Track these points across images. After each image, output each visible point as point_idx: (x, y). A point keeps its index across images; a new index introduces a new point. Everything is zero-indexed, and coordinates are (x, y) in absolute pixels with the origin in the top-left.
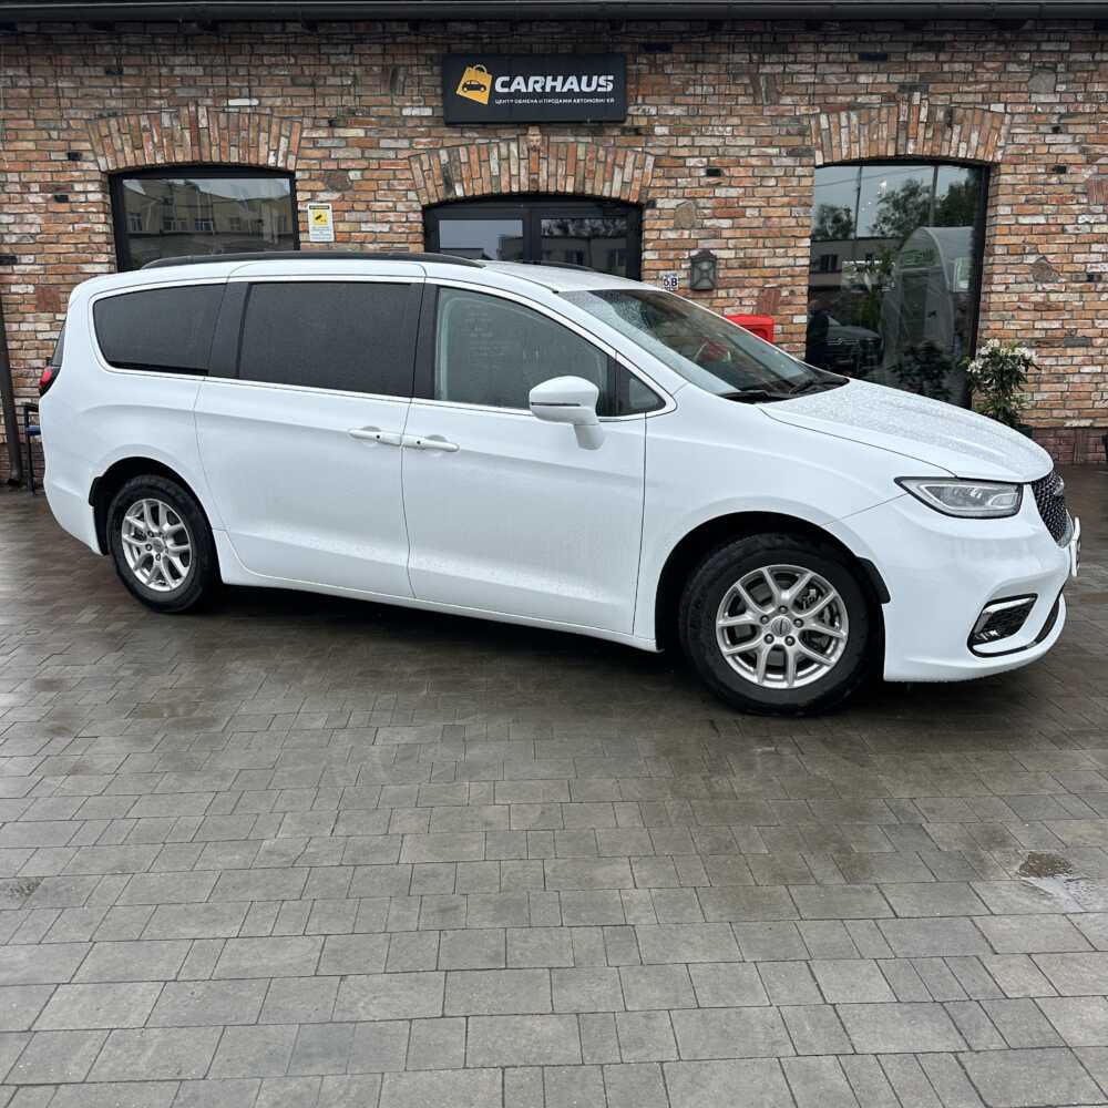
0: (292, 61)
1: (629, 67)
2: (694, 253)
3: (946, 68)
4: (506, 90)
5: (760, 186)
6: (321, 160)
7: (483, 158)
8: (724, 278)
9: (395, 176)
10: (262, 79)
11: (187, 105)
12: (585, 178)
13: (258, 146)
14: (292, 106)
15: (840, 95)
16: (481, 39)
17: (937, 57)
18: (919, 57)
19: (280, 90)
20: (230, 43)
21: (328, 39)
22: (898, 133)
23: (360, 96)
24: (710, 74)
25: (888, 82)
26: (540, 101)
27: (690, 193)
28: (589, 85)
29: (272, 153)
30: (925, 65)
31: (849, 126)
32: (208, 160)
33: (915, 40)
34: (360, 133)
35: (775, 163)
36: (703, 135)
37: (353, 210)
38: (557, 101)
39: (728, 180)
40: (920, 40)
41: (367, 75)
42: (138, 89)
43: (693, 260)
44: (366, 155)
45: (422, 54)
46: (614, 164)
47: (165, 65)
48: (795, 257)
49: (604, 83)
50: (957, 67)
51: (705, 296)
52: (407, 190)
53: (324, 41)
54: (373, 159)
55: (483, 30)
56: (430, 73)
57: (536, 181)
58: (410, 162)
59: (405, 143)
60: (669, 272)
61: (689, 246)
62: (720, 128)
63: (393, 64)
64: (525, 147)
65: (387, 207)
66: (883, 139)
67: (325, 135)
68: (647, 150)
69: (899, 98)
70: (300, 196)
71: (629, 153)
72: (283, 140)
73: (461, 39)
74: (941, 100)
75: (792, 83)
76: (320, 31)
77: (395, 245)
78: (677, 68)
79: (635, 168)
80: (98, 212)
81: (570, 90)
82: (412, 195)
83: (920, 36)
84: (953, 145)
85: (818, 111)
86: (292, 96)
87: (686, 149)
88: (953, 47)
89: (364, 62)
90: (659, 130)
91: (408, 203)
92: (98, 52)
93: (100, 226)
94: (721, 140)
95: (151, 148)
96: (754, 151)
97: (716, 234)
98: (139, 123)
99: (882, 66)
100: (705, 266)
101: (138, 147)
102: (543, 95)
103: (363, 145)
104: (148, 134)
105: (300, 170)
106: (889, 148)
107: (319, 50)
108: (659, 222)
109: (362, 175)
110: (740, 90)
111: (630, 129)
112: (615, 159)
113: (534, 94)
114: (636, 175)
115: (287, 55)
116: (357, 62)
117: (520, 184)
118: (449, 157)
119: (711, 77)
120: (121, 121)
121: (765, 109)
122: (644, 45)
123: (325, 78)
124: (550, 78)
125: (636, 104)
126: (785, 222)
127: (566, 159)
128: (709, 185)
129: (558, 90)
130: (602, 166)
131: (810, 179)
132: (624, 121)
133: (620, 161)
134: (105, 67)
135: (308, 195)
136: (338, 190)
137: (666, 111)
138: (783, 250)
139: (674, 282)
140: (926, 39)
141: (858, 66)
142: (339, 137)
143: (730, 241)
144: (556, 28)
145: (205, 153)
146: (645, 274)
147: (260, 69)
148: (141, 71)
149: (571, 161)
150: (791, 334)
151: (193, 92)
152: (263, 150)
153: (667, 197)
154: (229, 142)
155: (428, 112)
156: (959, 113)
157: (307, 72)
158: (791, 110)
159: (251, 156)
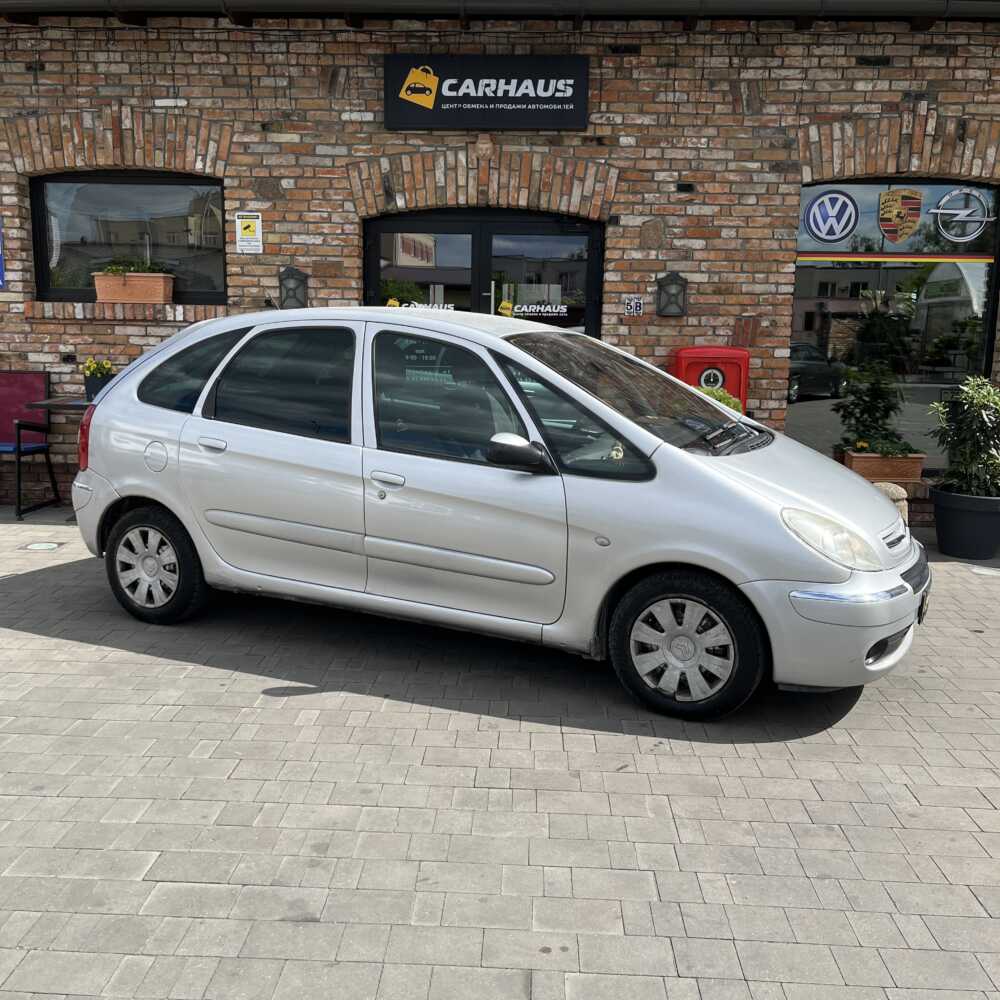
0: (223, 59)
1: (591, 70)
2: (661, 275)
3: (959, 74)
4: (454, 94)
5: (739, 204)
6: (251, 167)
7: (429, 165)
8: (696, 304)
9: (331, 184)
10: (191, 78)
11: (110, 105)
12: (540, 191)
13: (184, 151)
14: (222, 108)
15: (833, 104)
16: (430, 36)
17: (948, 63)
18: (926, 62)
19: (210, 89)
20: (158, 39)
21: (263, 35)
22: (900, 147)
23: (296, 99)
24: (686, 79)
25: (890, 90)
26: (492, 106)
27: (659, 209)
28: (546, 89)
29: (200, 158)
30: (934, 70)
31: (842, 140)
32: (131, 163)
33: (922, 43)
34: (294, 138)
35: (755, 178)
36: (672, 147)
37: (284, 220)
38: (510, 107)
39: (702, 196)
40: (929, 42)
41: (304, 76)
42: (59, 87)
43: (659, 282)
44: (301, 162)
45: (364, 55)
46: (573, 175)
47: (88, 62)
48: (777, 284)
49: (564, 87)
50: (972, 74)
51: (673, 322)
52: (344, 201)
53: (260, 39)
54: (307, 166)
55: (430, 29)
56: (373, 75)
57: (484, 193)
58: (348, 170)
59: (343, 150)
60: (632, 296)
61: (655, 269)
62: (694, 140)
63: (333, 65)
64: (474, 157)
65: (323, 218)
66: (883, 154)
67: (256, 139)
68: (608, 162)
69: (901, 108)
70: (228, 205)
71: (590, 164)
72: (211, 142)
73: (407, 39)
74: (953, 111)
75: (778, 90)
76: (255, 27)
77: (329, 259)
78: (646, 72)
79: (596, 181)
80: (13, 217)
81: (525, 95)
82: (349, 206)
83: (929, 37)
84: (965, 162)
85: (807, 121)
86: (222, 98)
87: (655, 162)
88: (969, 51)
89: (302, 62)
90: (624, 141)
91: (345, 214)
92: (20, 47)
93: (15, 231)
94: (694, 153)
95: (70, 149)
96: (732, 166)
97: (687, 255)
98: (59, 122)
99: (883, 72)
100: (673, 290)
101: (57, 147)
102: (495, 99)
103: (296, 151)
104: (68, 134)
105: (227, 177)
106: (890, 163)
107: (253, 48)
108: (622, 240)
109: (296, 183)
110: (717, 98)
111: (591, 139)
112: (574, 171)
113: (485, 99)
114: (596, 189)
115: (217, 52)
116: (294, 62)
117: (467, 197)
118: (391, 167)
119: (685, 83)
120: (41, 119)
121: (746, 118)
122: (610, 46)
123: (259, 78)
124: (502, 81)
125: (599, 112)
126: (767, 244)
127: (520, 170)
128: (680, 202)
129: (511, 94)
130: (559, 178)
131: (797, 198)
132: (585, 130)
133: (580, 173)
134: (26, 63)
135: (237, 204)
136: (269, 199)
137: (633, 119)
138: (761, 276)
139: (638, 306)
140: (936, 41)
141: (856, 71)
142: (273, 143)
143: (703, 264)
144: (512, 26)
145: (129, 156)
146: (606, 297)
147: (189, 67)
148: (63, 67)
149: (525, 172)
150: (772, 369)
151: (118, 91)
152: (191, 154)
153: (633, 214)
154: (154, 146)
155: (369, 117)
156: (973, 125)
157: (239, 72)
158: (775, 121)
159: (177, 161)
